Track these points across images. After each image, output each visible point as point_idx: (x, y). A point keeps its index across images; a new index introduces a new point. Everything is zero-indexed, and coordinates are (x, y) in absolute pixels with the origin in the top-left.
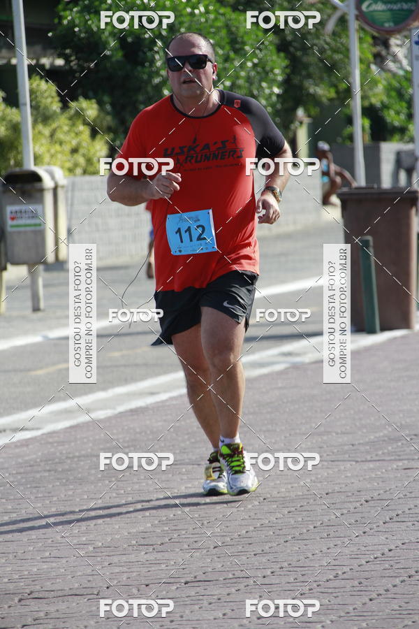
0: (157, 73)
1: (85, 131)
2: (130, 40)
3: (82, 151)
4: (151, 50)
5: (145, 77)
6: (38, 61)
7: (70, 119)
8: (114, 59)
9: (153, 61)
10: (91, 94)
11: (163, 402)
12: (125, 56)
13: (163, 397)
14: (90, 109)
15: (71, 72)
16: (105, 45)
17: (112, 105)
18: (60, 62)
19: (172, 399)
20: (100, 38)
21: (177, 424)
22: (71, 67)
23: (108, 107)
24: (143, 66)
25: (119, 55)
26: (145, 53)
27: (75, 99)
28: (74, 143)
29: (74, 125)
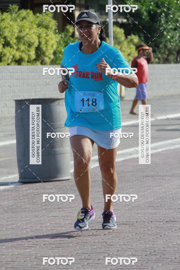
0: (162, 26)
1: (134, 47)
2: (152, 12)
3: (132, 55)
4: (160, 16)
5: (157, 27)
6: (117, 20)
7: (128, 42)
8: (146, 20)
9: (160, 21)
10: (136, 33)
11: (159, 152)
12: (150, 19)
13: (160, 150)
14: (136, 39)
15: (129, 24)
16: (142, 14)
17: (144, 37)
18: (125, 21)
19: (163, 151)
20: (141, 11)
21: (165, 161)
22: (129, 23)
23: (143, 38)
24: (156, 22)
25: (148, 18)
26: (157, 18)
27: (130, 35)
28: (129, 52)
29: (129, 45)
